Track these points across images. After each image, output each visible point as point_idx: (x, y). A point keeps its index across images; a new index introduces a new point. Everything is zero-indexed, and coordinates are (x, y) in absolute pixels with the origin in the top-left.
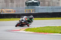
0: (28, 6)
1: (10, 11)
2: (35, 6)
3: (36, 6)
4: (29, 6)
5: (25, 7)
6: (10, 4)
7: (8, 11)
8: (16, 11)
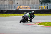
0: (41, 3)
1: (26, 8)
2: (47, 4)
3: (49, 4)
4: (43, 4)
5: (39, 4)
6: (27, 1)
7: (25, 8)
8: (31, 8)
